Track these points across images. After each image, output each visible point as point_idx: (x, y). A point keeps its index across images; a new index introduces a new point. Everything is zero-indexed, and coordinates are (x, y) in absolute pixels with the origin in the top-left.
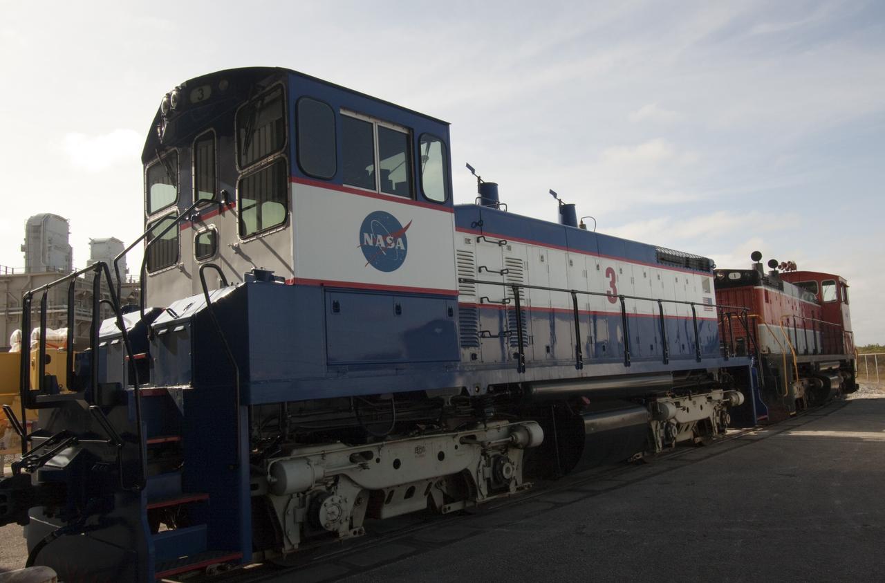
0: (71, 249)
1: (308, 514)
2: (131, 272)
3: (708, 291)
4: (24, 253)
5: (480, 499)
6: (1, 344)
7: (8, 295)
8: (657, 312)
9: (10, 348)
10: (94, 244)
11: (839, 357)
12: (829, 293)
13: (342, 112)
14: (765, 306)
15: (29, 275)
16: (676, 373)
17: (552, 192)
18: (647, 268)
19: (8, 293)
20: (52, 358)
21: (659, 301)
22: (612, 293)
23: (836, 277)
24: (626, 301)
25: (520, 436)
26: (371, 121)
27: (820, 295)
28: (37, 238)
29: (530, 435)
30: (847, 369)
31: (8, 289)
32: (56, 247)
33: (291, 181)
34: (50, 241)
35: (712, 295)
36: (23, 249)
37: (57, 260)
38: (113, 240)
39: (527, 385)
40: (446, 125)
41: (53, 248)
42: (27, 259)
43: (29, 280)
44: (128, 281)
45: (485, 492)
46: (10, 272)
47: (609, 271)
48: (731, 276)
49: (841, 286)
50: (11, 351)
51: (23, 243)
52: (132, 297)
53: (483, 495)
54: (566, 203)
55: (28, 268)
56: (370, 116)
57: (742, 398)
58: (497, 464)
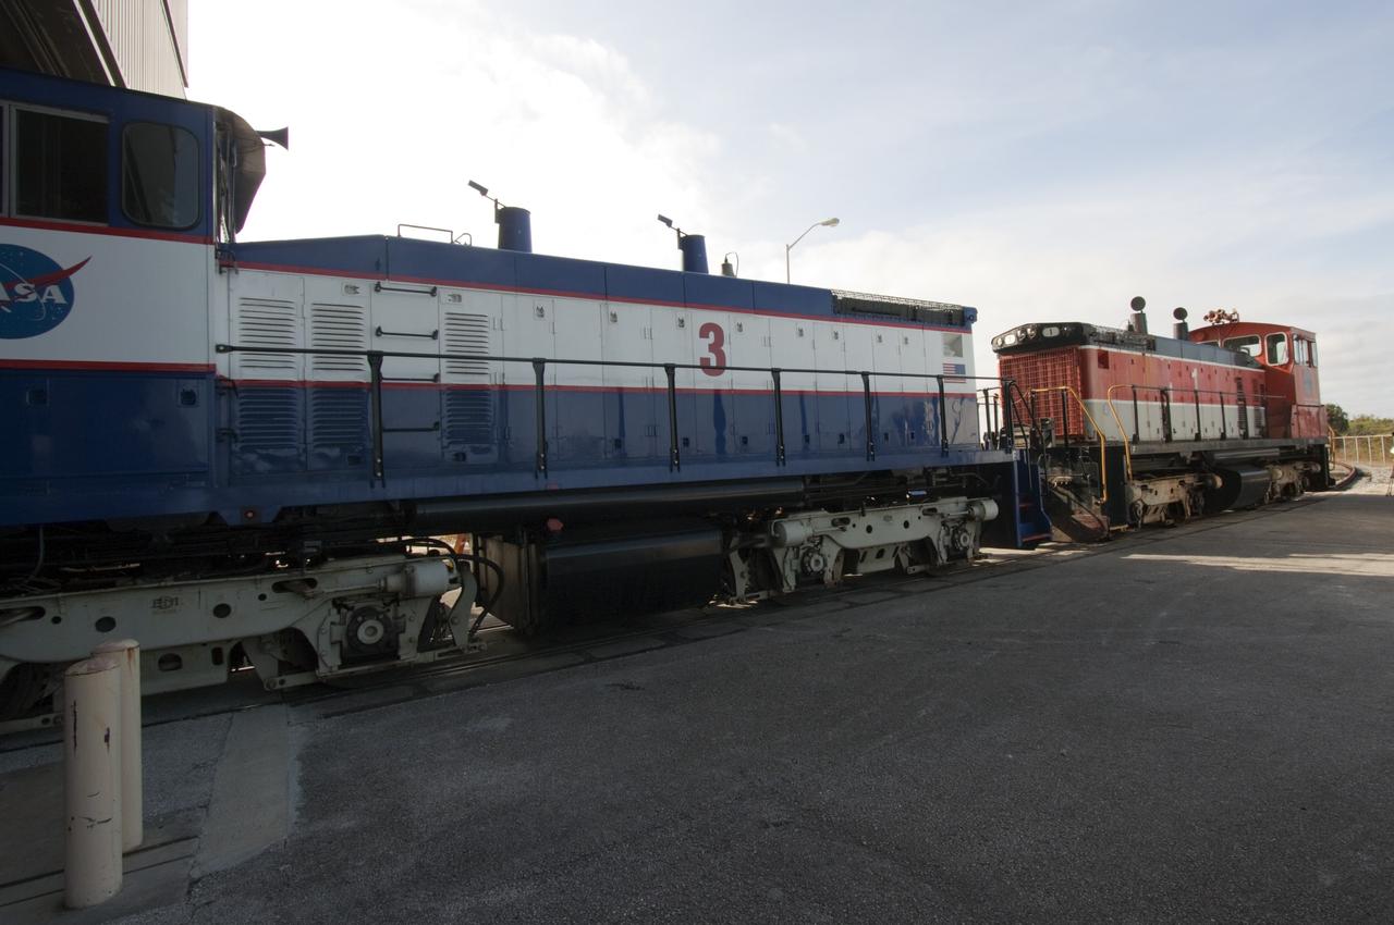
3: (958, 354)
17: (662, 218)
18: (805, 323)
22: (713, 363)
35: (966, 360)
45: (333, 661)
47: (709, 329)
48: (1047, 333)
54: (689, 234)
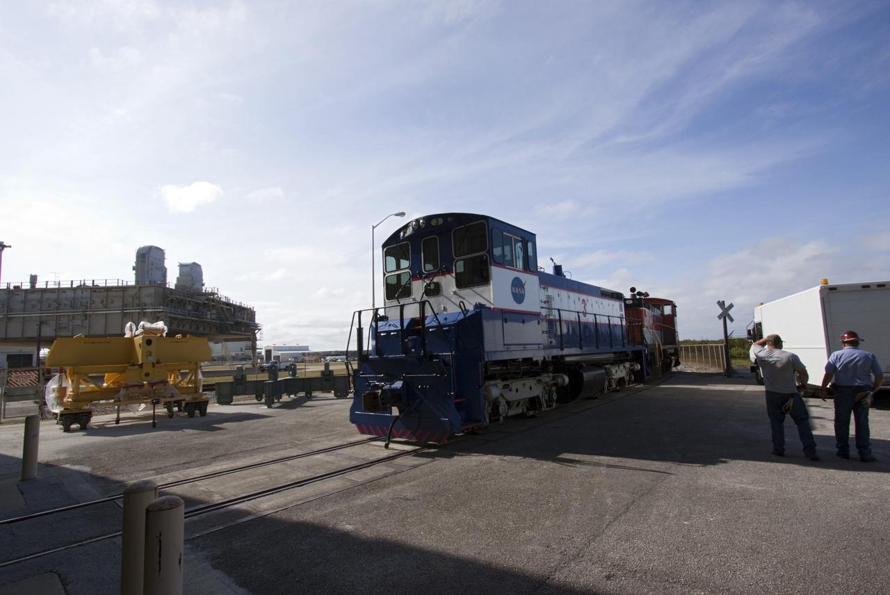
0: (166, 269)
1: (493, 409)
2: (206, 286)
3: (622, 311)
4: (134, 272)
5: (543, 409)
6: (118, 332)
7: (123, 300)
8: (607, 322)
9: (125, 334)
10: (181, 266)
11: (674, 346)
12: (667, 310)
13: (505, 233)
14: (645, 317)
15: (138, 286)
16: (615, 353)
18: (597, 299)
19: (123, 297)
20: (153, 342)
21: (608, 316)
23: (672, 302)
24: (597, 316)
25: (560, 380)
26: (511, 236)
27: (663, 311)
28: (143, 262)
29: (564, 380)
30: (676, 353)
31: (124, 295)
32: (156, 268)
33: (491, 265)
34: (152, 264)
35: (623, 313)
36: (134, 269)
37: (156, 276)
38: (194, 263)
39: (563, 357)
40: (535, 235)
41: (154, 269)
42: (137, 275)
43: (137, 289)
44: (204, 291)
45: (545, 406)
46: (125, 284)
47: (583, 301)
49: (674, 307)
50: (125, 337)
51: (134, 265)
52: (206, 302)
53: (544, 408)
55: (137, 281)
56: (511, 234)
57: (639, 367)
58: (550, 393)
